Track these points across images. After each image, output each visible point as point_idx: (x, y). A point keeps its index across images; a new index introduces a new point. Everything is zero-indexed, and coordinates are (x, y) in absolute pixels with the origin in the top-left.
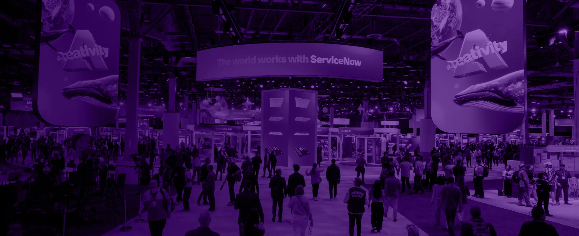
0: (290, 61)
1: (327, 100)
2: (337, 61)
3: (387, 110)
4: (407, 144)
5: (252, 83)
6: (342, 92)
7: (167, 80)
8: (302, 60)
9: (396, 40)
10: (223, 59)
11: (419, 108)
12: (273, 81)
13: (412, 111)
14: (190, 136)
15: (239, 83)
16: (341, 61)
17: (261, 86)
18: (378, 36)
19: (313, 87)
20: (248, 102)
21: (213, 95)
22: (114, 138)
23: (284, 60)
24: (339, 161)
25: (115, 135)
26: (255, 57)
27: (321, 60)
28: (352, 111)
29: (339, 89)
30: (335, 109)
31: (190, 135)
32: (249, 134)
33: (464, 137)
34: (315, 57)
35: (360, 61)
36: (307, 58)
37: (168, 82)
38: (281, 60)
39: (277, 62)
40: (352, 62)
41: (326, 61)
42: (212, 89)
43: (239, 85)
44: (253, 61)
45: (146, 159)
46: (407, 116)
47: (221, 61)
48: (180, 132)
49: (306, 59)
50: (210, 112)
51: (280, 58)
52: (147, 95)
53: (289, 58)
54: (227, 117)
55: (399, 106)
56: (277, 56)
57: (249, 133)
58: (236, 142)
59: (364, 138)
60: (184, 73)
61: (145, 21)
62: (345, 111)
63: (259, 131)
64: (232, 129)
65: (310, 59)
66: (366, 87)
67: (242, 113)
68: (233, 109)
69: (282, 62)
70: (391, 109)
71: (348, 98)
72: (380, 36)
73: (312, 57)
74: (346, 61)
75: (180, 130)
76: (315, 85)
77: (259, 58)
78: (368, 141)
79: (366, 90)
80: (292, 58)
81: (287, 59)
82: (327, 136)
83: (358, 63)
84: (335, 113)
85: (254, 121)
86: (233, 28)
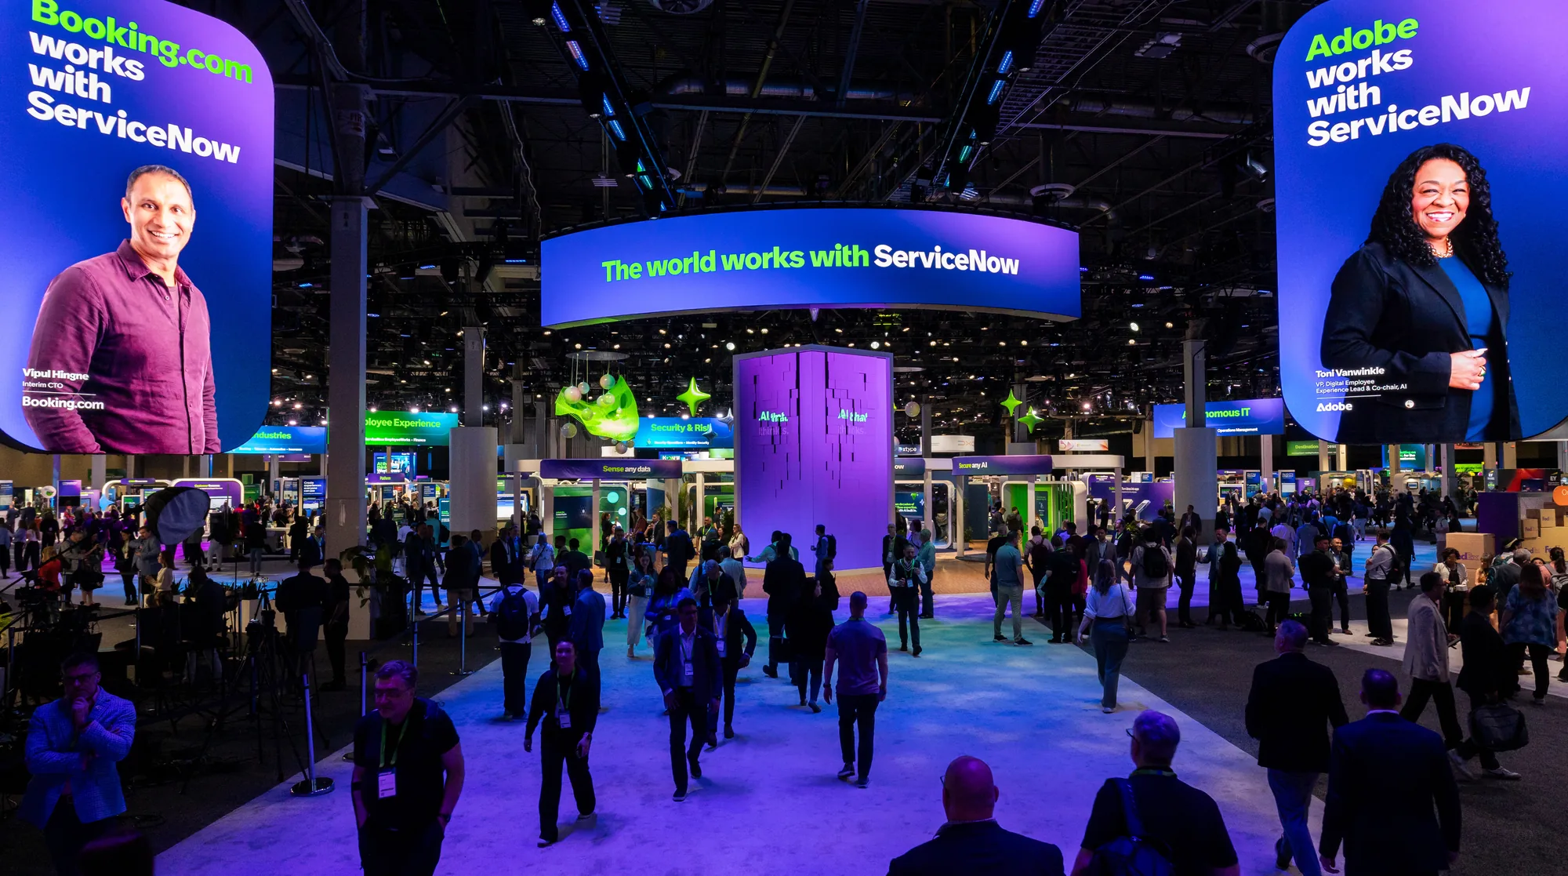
0: (816, 264)
1: (913, 383)
2: (950, 261)
3: (1074, 408)
4: (1137, 498)
5: (703, 336)
6: (956, 359)
7: (459, 334)
8: (851, 258)
9: (1104, 207)
10: (619, 262)
11: (1160, 400)
12: (765, 331)
13: (1143, 411)
14: (531, 494)
15: (666, 339)
16: (962, 262)
17: (731, 346)
18: (1063, 190)
19: (875, 345)
20: (694, 394)
21: (592, 373)
22: (306, 506)
23: (797, 260)
24: (956, 550)
25: (308, 498)
26: (713, 253)
27: (905, 258)
28: (979, 415)
29: (946, 351)
30: (934, 411)
31: (530, 490)
32: (700, 484)
33: (1286, 476)
34: (889, 249)
35: (1017, 262)
36: (865, 254)
37: (461, 338)
38: (788, 260)
39: (776, 265)
40: (994, 265)
41: (918, 260)
42: (589, 355)
43: (667, 346)
44: (708, 264)
45: (393, 562)
46: (1127, 425)
47: (614, 268)
48: (501, 484)
49: (861, 258)
50: (585, 422)
51: (785, 254)
52: (403, 381)
53: (812, 254)
54: (634, 436)
55: (1108, 397)
56: (776, 249)
57: (700, 478)
58: (663, 505)
59: (1026, 486)
60: (505, 311)
61: (383, 151)
62: (961, 416)
63: (728, 473)
64: (649, 470)
65: (873, 257)
66: (1024, 343)
67: (677, 427)
68: (651, 416)
69: (792, 264)
70: (1087, 406)
71: (972, 377)
72: (1067, 191)
73: (878, 251)
74: (976, 261)
75: (500, 479)
76: (881, 342)
77: (724, 257)
78: (1038, 494)
79: (1022, 353)
80: (822, 254)
81: (807, 258)
82: (922, 482)
83: (1011, 267)
84: (935, 421)
85: (711, 450)
86: (647, 163)
